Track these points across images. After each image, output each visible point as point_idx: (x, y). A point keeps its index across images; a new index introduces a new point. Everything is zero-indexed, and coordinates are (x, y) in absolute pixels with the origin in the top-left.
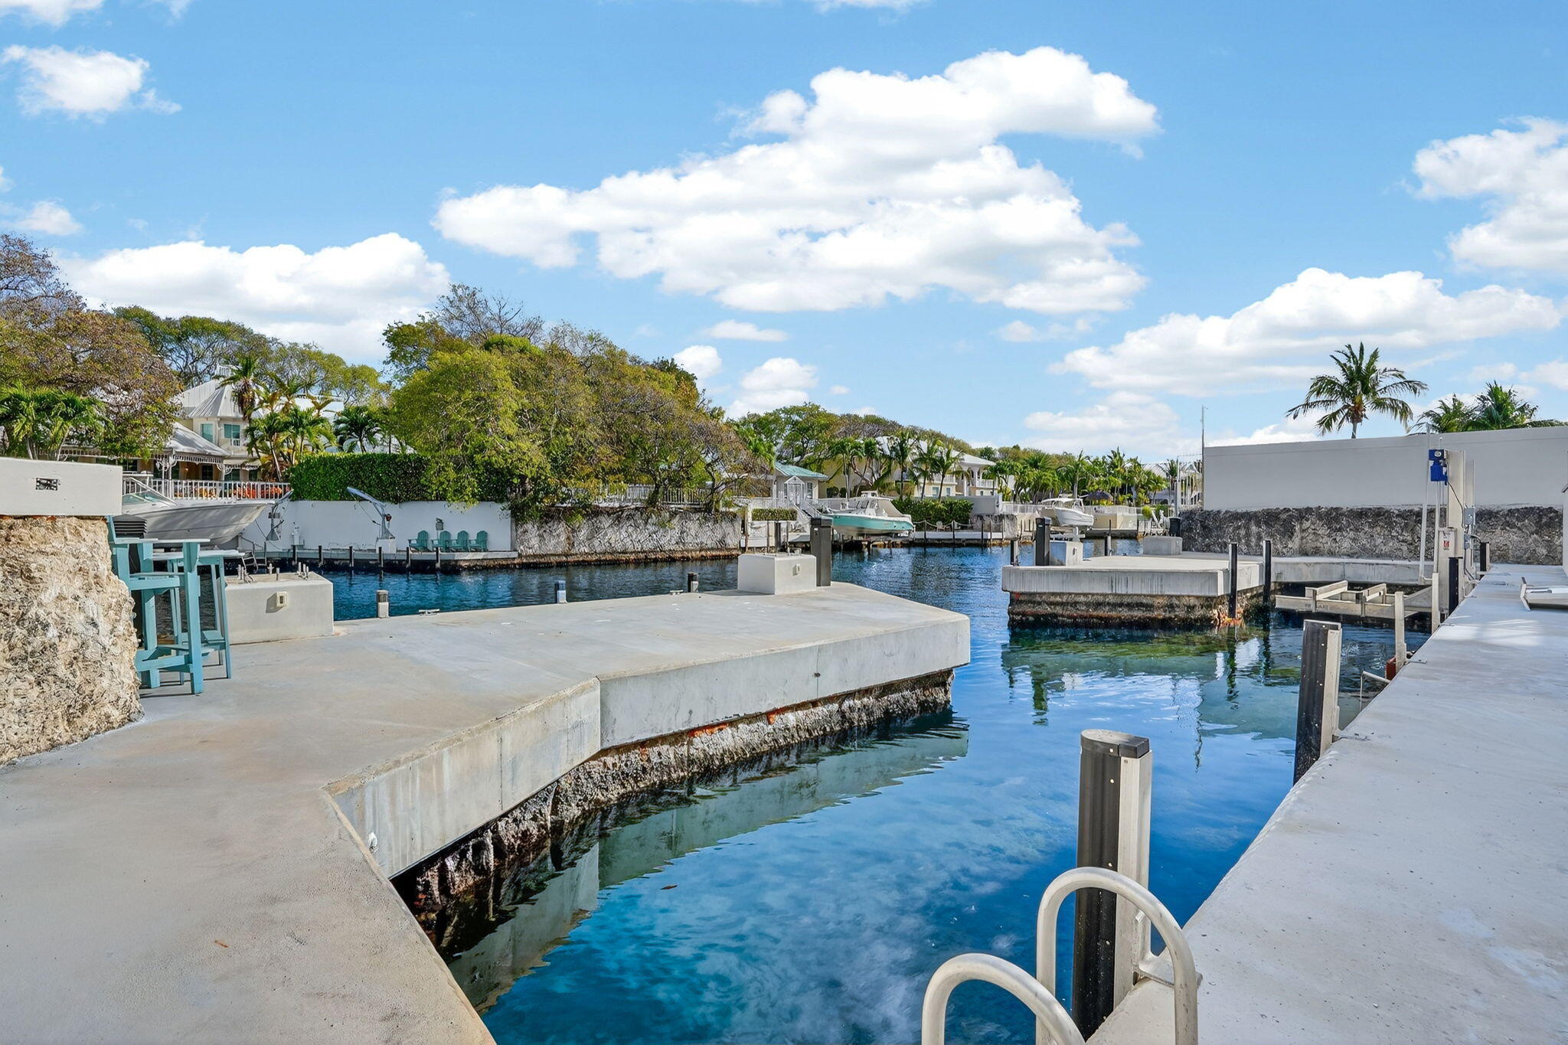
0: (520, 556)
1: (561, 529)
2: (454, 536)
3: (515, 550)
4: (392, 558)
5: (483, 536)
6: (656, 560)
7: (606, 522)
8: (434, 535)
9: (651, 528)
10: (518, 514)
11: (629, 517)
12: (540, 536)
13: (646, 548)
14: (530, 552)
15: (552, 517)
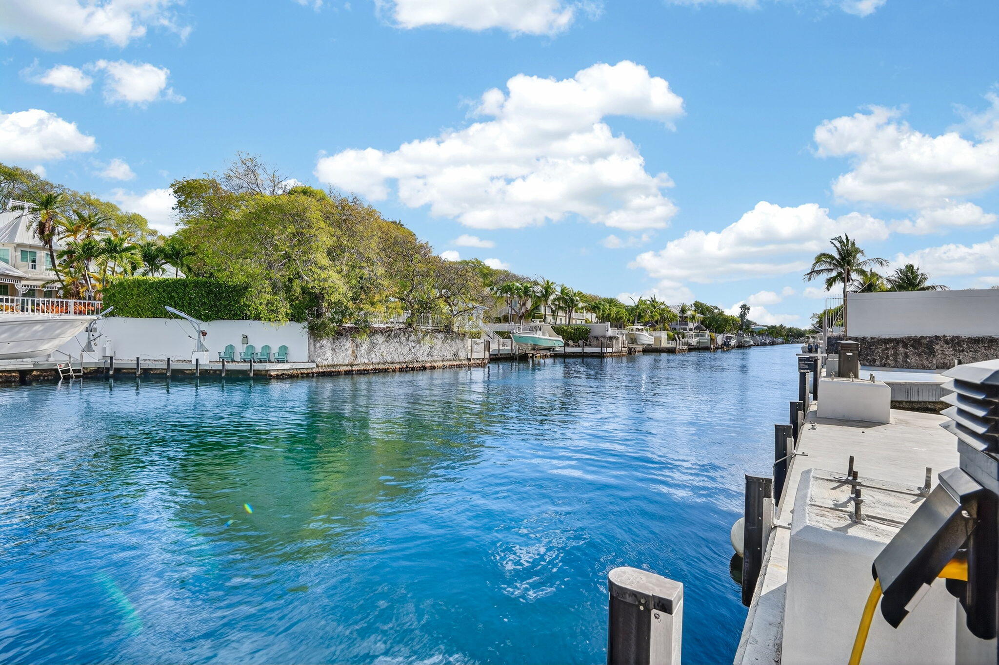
0: (317, 366)
1: (348, 344)
2: (258, 350)
3: (313, 362)
4: (208, 368)
5: (284, 349)
6: (413, 369)
7: (380, 339)
8: (240, 349)
9: (411, 344)
10: (315, 332)
11: (397, 335)
12: (333, 349)
13: (407, 359)
14: (326, 363)
15: (342, 335)
